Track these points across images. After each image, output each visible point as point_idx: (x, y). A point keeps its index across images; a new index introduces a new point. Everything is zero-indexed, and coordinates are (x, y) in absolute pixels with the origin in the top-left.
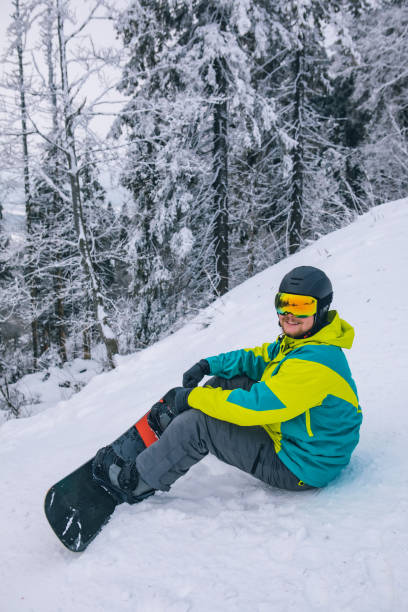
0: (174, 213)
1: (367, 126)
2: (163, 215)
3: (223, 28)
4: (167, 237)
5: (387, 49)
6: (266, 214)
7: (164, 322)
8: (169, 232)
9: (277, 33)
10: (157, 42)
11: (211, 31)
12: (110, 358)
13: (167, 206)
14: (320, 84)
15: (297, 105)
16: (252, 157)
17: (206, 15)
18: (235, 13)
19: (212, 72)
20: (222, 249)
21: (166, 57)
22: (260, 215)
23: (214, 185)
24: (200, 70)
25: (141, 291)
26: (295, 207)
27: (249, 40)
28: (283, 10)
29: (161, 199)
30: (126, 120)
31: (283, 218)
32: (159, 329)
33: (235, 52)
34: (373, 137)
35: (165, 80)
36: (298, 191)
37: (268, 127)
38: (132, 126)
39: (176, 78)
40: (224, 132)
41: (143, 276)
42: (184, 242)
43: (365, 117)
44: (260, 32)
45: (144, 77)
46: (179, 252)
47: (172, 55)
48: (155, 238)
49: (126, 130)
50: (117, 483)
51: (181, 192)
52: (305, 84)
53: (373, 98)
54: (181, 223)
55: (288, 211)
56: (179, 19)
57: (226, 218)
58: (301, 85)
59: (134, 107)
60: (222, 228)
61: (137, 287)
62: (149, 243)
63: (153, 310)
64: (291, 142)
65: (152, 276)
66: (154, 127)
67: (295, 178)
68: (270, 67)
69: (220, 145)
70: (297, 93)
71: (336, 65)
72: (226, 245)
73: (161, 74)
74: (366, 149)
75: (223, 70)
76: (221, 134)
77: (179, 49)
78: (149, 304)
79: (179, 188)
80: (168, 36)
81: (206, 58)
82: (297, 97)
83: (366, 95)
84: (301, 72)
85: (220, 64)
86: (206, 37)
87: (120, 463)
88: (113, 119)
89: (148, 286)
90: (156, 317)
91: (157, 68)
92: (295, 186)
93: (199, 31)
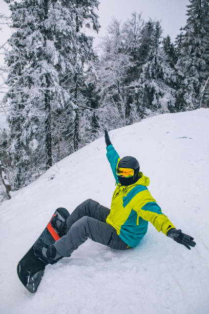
0: (30, 133)
1: (99, 101)
2: (25, 134)
3: (48, 62)
4: (28, 143)
5: (107, 75)
6: (66, 133)
7: (26, 176)
8: (28, 141)
9: (69, 66)
10: (21, 66)
11: (44, 63)
12: (8, 193)
13: (27, 130)
14: (84, 85)
15: (76, 93)
16: (59, 112)
17: (42, 57)
18: (53, 57)
19: (45, 78)
20: (49, 147)
21: (26, 71)
22: (62, 134)
23: (46, 122)
24: (40, 77)
25: (17, 164)
26: (76, 130)
27: (58, 67)
28: (70, 58)
29: (25, 127)
30: (9, 95)
31: (71, 135)
32: (24, 179)
33: (53, 71)
34: (102, 106)
35: (26, 81)
36: (77, 125)
37: (66, 101)
38: (12, 98)
39: (30, 80)
40: (49, 101)
41: (17, 159)
42: (34, 144)
43: (98, 98)
44: (63, 64)
45: (16, 79)
46: (32, 149)
47: (29, 71)
48: (22, 143)
49: (10, 100)
50: (46, 256)
51: (33, 125)
52: (79, 85)
53: (102, 91)
54: (33, 137)
55: (73, 132)
56: (31, 57)
57: (50, 135)
58: (77, 85)
59: (13, 91)
60: (49, 139)
61: (15, 163)
62: (20, 145)
63: (22, 172)
64: (75, 106)
65: (21, 158)
66: (21, 99)
67: (76, 119)
68: (66, 78)
69: (48, 106)
70: (76, 88)
71: (89, 79)
72: (50, 145)
73: (24, 78)
74: (100, 109)
75: (49, 78)
76: (48, 103)
77: (31, 69)
78: (20, 169)
79: (32, 123)
80: (26, 63)
81: (42, 73)
82: (76, 90)
83: (99, 91)
84: (77, 80)
85: (48, 75)
86: (42, 65)
87: (47, 247)
88: (4, 94)
89: (19, 162)
90: (23, 175)
91: (22, 76)
92: (76, 123)
93: (39, 63)
